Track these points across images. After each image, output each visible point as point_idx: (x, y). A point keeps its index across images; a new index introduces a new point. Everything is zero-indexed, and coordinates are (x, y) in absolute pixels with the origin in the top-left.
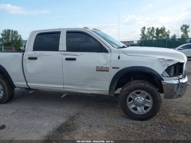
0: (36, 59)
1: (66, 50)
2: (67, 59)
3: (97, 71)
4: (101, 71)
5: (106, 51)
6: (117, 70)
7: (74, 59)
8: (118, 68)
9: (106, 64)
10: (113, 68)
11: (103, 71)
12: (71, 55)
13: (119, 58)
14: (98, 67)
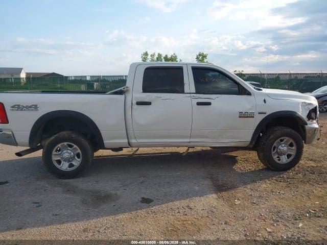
0: (149, 103)
1: (195, 92)
2: (199, 104)
3: (239, 117)
4: (245, 117)
5: (249, 94)
6: (264, 116)
7: (209, 104)
8: (265, 113)
9: (251, 109)
10: (260, 113)
11: (247, 117)
12: (203, 98)
13: (265, 101)
14: (242, 113)
